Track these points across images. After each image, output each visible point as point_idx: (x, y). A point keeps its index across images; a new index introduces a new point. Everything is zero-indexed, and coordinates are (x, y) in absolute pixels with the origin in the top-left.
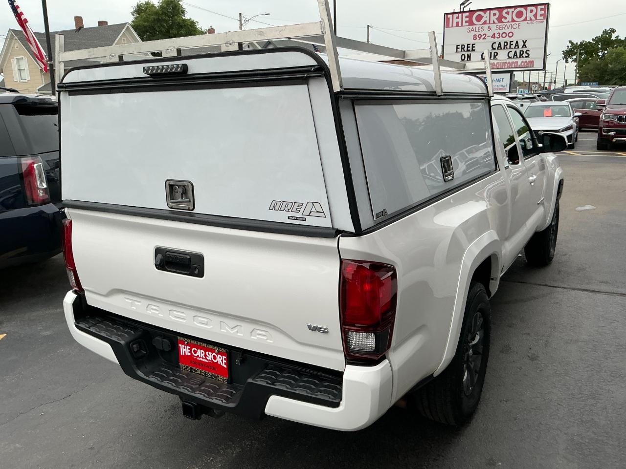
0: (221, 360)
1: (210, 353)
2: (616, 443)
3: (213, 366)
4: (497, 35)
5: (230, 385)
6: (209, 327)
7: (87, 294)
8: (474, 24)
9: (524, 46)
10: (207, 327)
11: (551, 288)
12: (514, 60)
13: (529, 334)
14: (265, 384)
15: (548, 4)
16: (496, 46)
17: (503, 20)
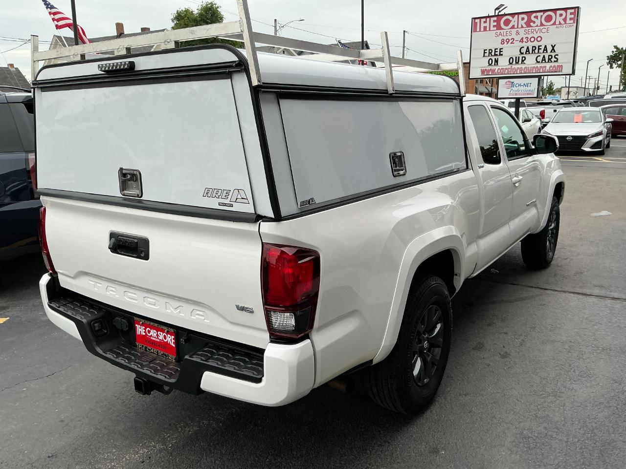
0: (170, 340)
1: (161, 333)
2: (565, 439)
3: (164, 345)
4: (525, 40)
5: (177, 363)
6: (156, 308)
7: (60, 277)
8: (502, 29)
9: (553, 50)
10: (155, 307)
11: (542, 291)
12: (543, 65)
13: (506, 333)
14: (199, 360)
15: (578, 8)
16: (524, 50)
17: (532, 24)
